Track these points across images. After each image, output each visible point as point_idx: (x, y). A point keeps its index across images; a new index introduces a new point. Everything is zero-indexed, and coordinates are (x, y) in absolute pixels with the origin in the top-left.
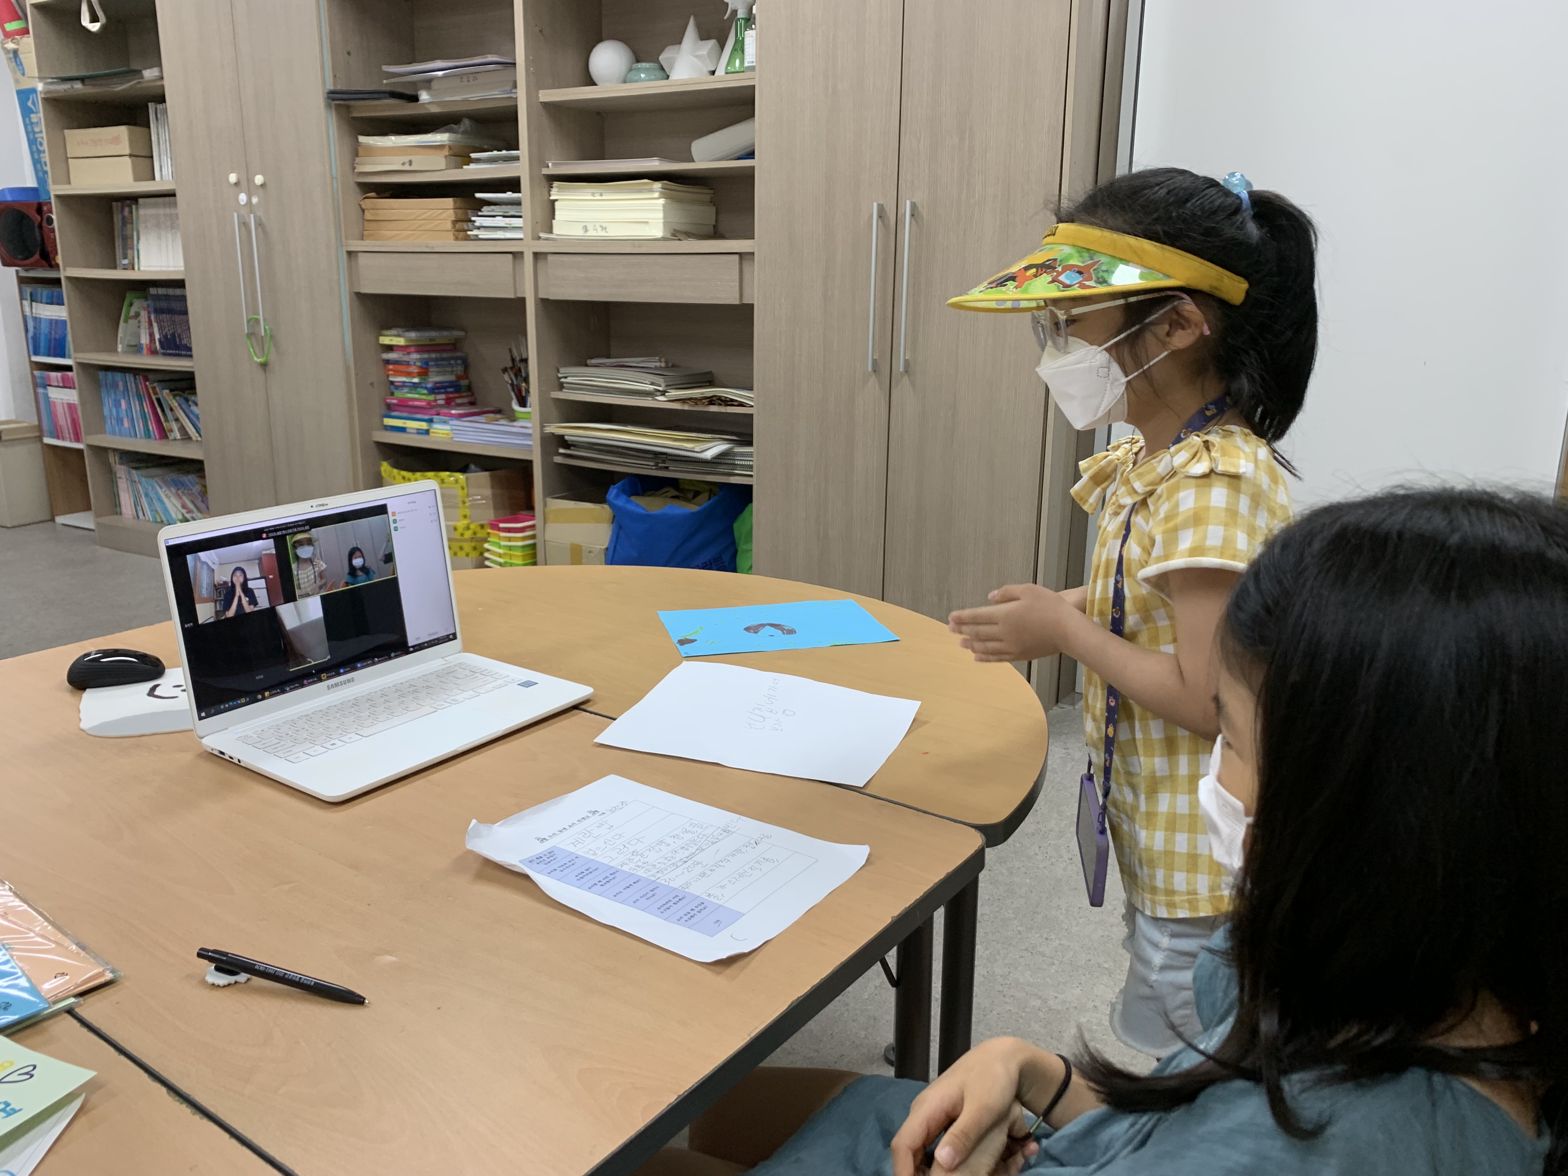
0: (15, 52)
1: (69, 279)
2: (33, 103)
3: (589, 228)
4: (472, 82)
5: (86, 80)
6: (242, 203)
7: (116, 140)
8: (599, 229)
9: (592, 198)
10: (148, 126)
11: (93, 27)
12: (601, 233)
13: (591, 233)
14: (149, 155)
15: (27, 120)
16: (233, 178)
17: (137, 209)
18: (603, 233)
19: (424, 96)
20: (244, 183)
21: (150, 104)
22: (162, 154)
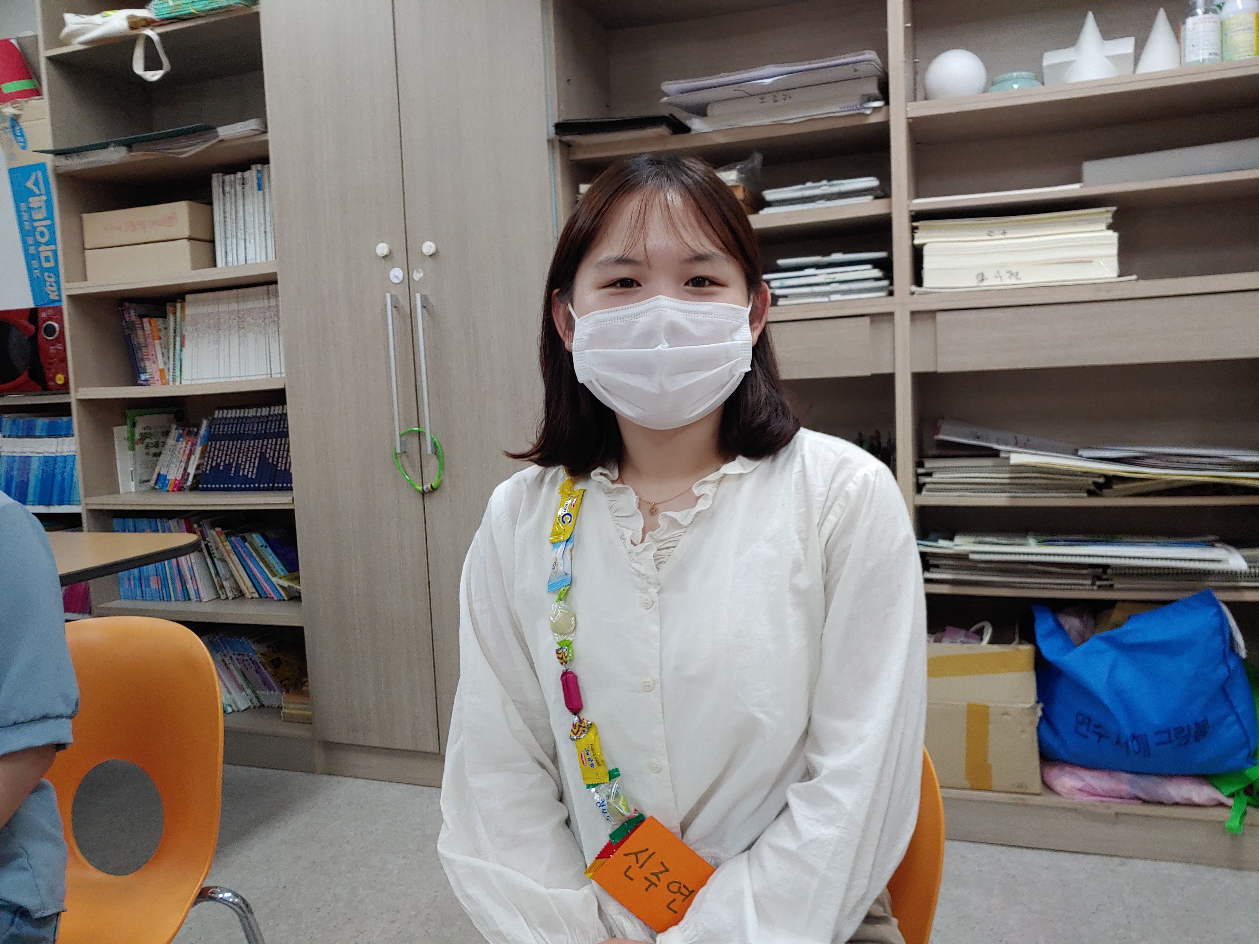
0: (15, 120)
1: (81, 402)
2: (36, 184)
3: (986, 276)
4: (781, 102)
5: (133, 145)
6: (396, 281)
7: (170, 220)
8: (1005, 276)
9: (989, 238)
10: (210, 203)
11: (153, 76)
12: (1008, 281)
13: (991, 282)
14: (207, 237)
15: (23, 206)
16: (382, 249)
17: (183, 308)
18: (1013, 281)
19: (697, 125)
20: (400, 255)
21: (215, 176)
22: (228, 235)
